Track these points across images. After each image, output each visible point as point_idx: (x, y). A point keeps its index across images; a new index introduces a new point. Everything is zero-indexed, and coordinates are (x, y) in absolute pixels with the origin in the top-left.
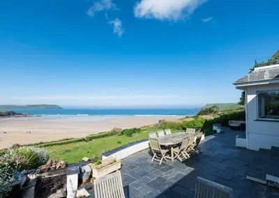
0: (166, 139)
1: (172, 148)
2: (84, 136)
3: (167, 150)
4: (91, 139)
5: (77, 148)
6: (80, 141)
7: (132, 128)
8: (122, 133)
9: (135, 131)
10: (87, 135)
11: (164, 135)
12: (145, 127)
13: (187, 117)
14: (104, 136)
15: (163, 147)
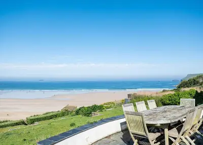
0: (153, 115)
1: (166, 130)
2: (24, 117)
3: (158, 134)
4: (32, 121)
5: (8, 134)
6: (17, 124)
7: (91, 105)
8: (77, 113)
9: (95, 108)
10: (29, 116)
11: (145, 109)
12: (109, 103)
13: (164, 91)
14: (51, 117)
15: (151, 128)
